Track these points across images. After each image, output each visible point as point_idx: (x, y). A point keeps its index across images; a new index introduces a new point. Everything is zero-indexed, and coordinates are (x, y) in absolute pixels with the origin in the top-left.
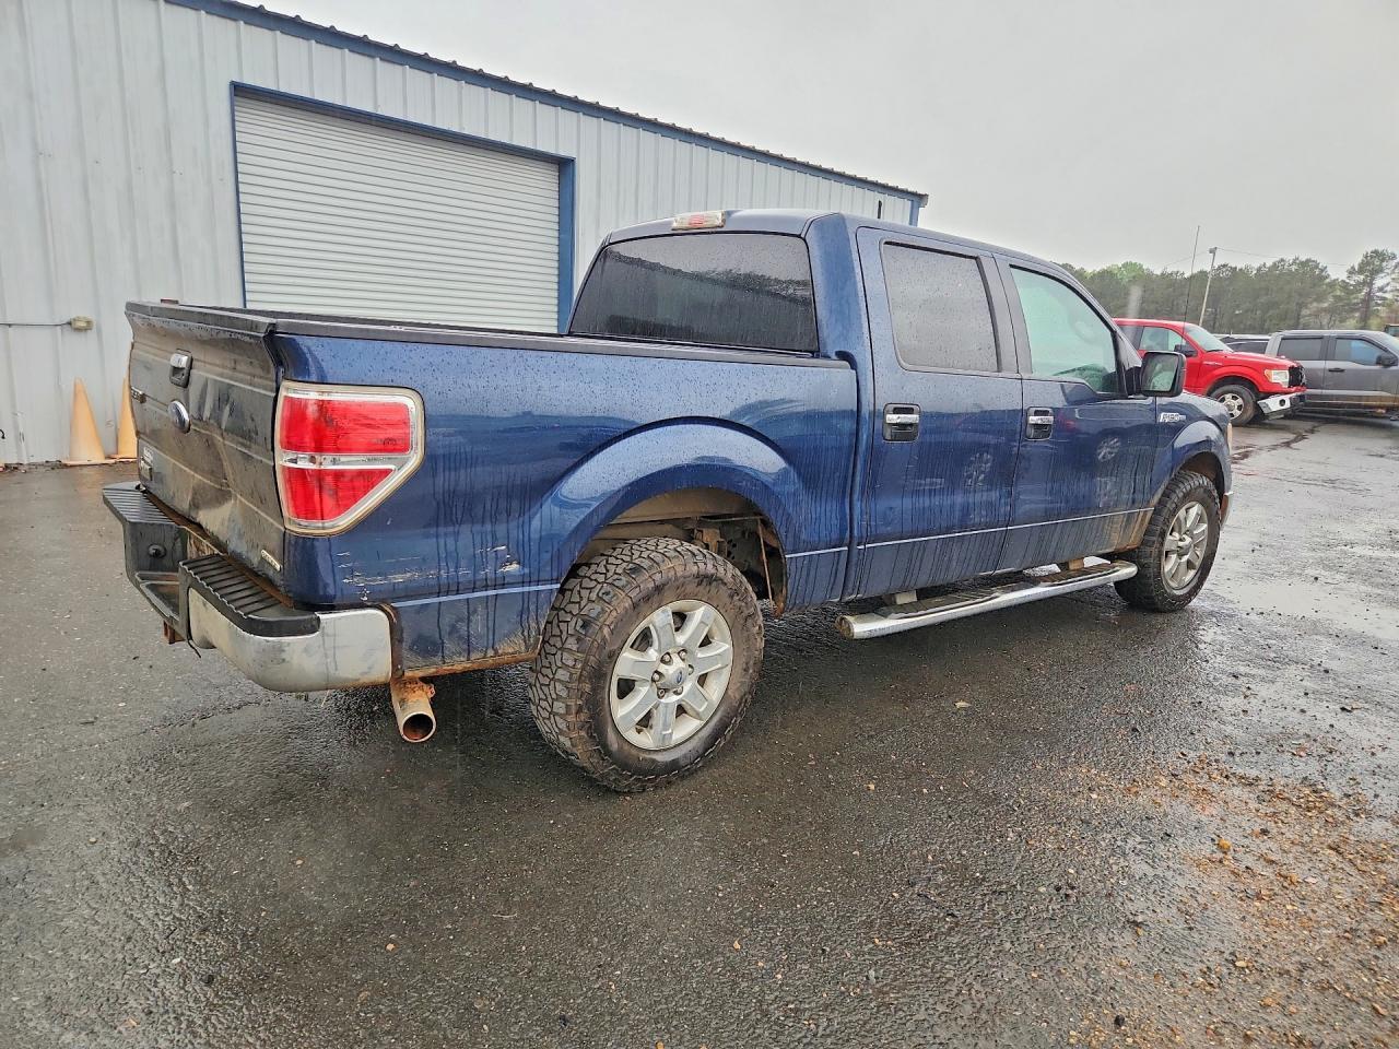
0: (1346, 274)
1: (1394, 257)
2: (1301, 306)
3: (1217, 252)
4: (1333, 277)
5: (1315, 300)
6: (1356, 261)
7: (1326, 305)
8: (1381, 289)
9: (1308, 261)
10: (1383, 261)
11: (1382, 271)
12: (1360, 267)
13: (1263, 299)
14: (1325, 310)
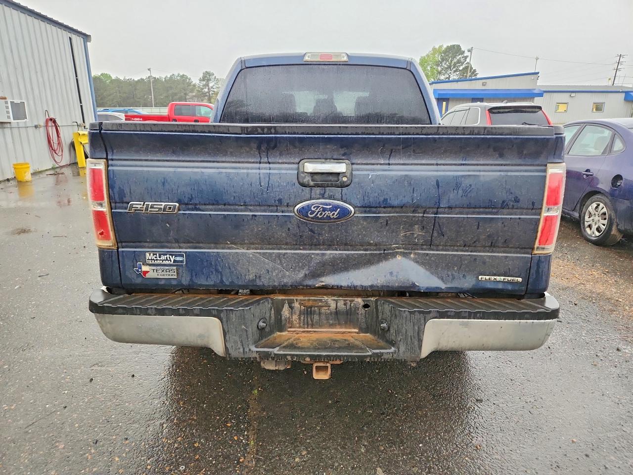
0: (199, 81)
1: (213, 75)
2: (186, 94)
3: (151, 70)
4: (194, 83)
5: (191, 92)
6: (201, 76)
7: (194, 94)
8: (212, 87)
9: (183, 75)
10: (210, 76)
11: (210, 80)
12: (203, 78)
13: (170, 92)
14: (194, 96)
